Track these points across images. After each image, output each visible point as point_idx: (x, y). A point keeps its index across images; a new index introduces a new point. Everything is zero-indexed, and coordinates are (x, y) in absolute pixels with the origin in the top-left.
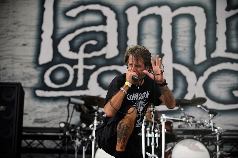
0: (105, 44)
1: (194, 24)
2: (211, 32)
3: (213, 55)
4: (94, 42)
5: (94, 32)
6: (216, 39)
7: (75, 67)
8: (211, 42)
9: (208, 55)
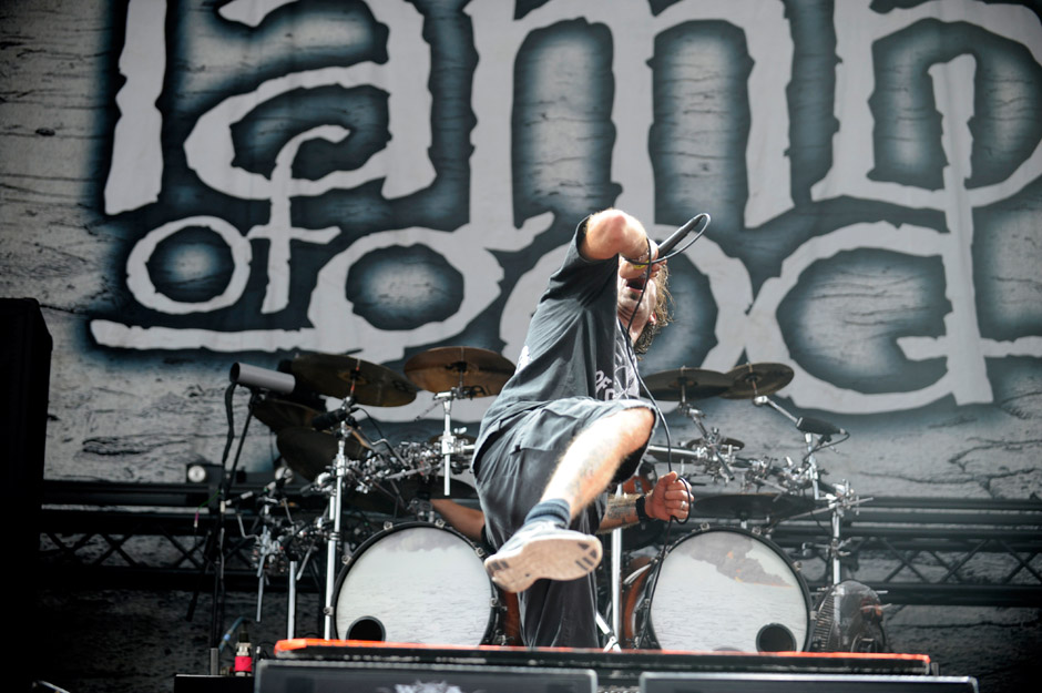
0: (381, 138)
1: (743, 65)
2: (812, 97)
3: (818, 192)
4: (334, 134)
5: (336, 89)
6: (834, 126)
7: (257, 232)
8: (811, 136)
9: (800, 189)
